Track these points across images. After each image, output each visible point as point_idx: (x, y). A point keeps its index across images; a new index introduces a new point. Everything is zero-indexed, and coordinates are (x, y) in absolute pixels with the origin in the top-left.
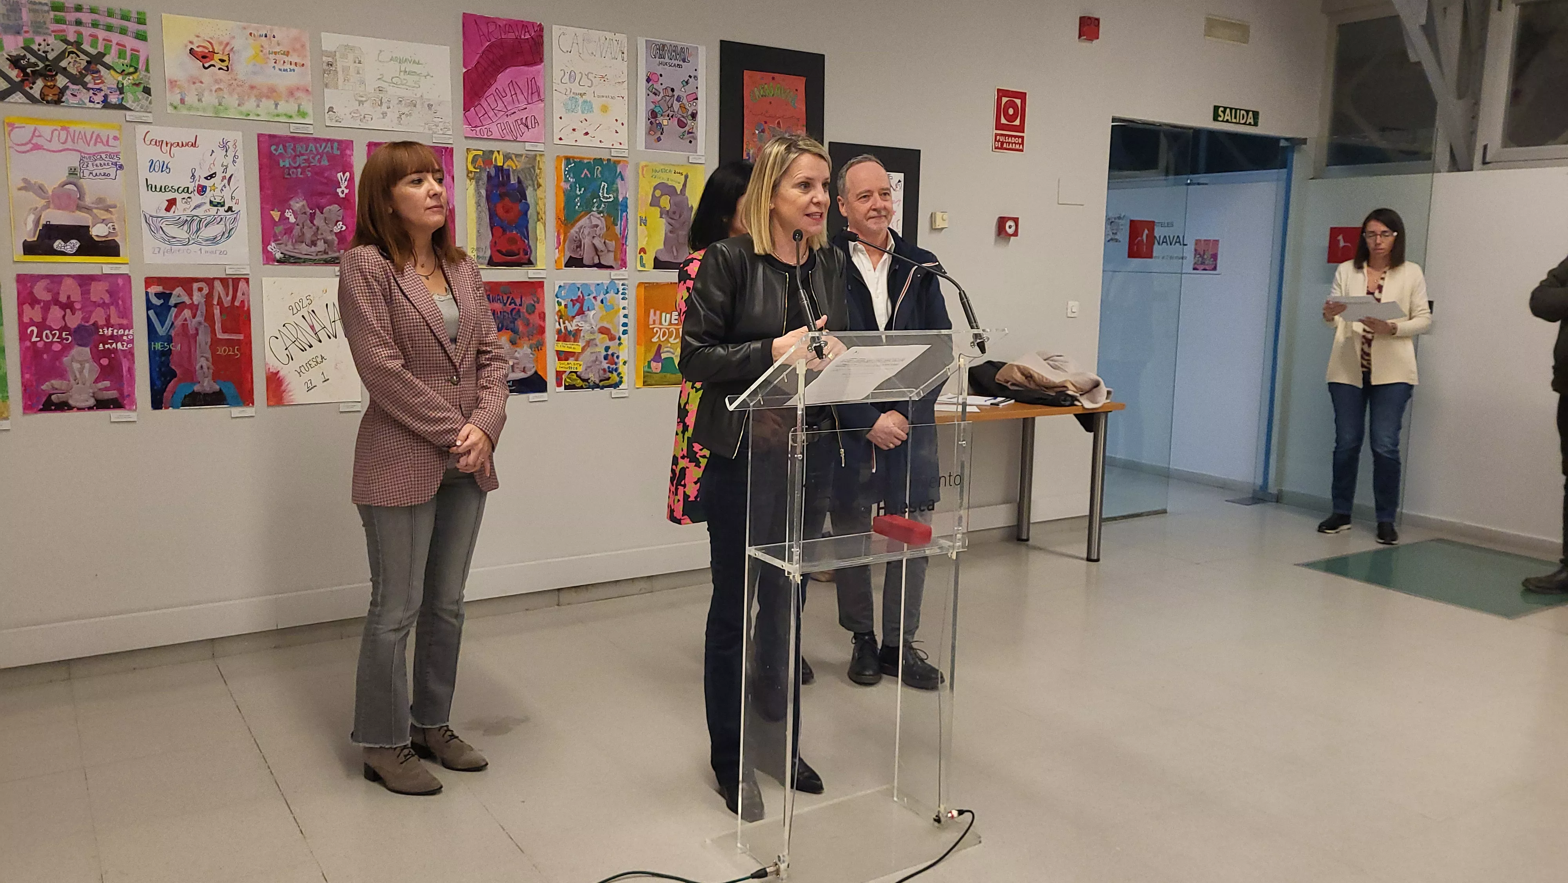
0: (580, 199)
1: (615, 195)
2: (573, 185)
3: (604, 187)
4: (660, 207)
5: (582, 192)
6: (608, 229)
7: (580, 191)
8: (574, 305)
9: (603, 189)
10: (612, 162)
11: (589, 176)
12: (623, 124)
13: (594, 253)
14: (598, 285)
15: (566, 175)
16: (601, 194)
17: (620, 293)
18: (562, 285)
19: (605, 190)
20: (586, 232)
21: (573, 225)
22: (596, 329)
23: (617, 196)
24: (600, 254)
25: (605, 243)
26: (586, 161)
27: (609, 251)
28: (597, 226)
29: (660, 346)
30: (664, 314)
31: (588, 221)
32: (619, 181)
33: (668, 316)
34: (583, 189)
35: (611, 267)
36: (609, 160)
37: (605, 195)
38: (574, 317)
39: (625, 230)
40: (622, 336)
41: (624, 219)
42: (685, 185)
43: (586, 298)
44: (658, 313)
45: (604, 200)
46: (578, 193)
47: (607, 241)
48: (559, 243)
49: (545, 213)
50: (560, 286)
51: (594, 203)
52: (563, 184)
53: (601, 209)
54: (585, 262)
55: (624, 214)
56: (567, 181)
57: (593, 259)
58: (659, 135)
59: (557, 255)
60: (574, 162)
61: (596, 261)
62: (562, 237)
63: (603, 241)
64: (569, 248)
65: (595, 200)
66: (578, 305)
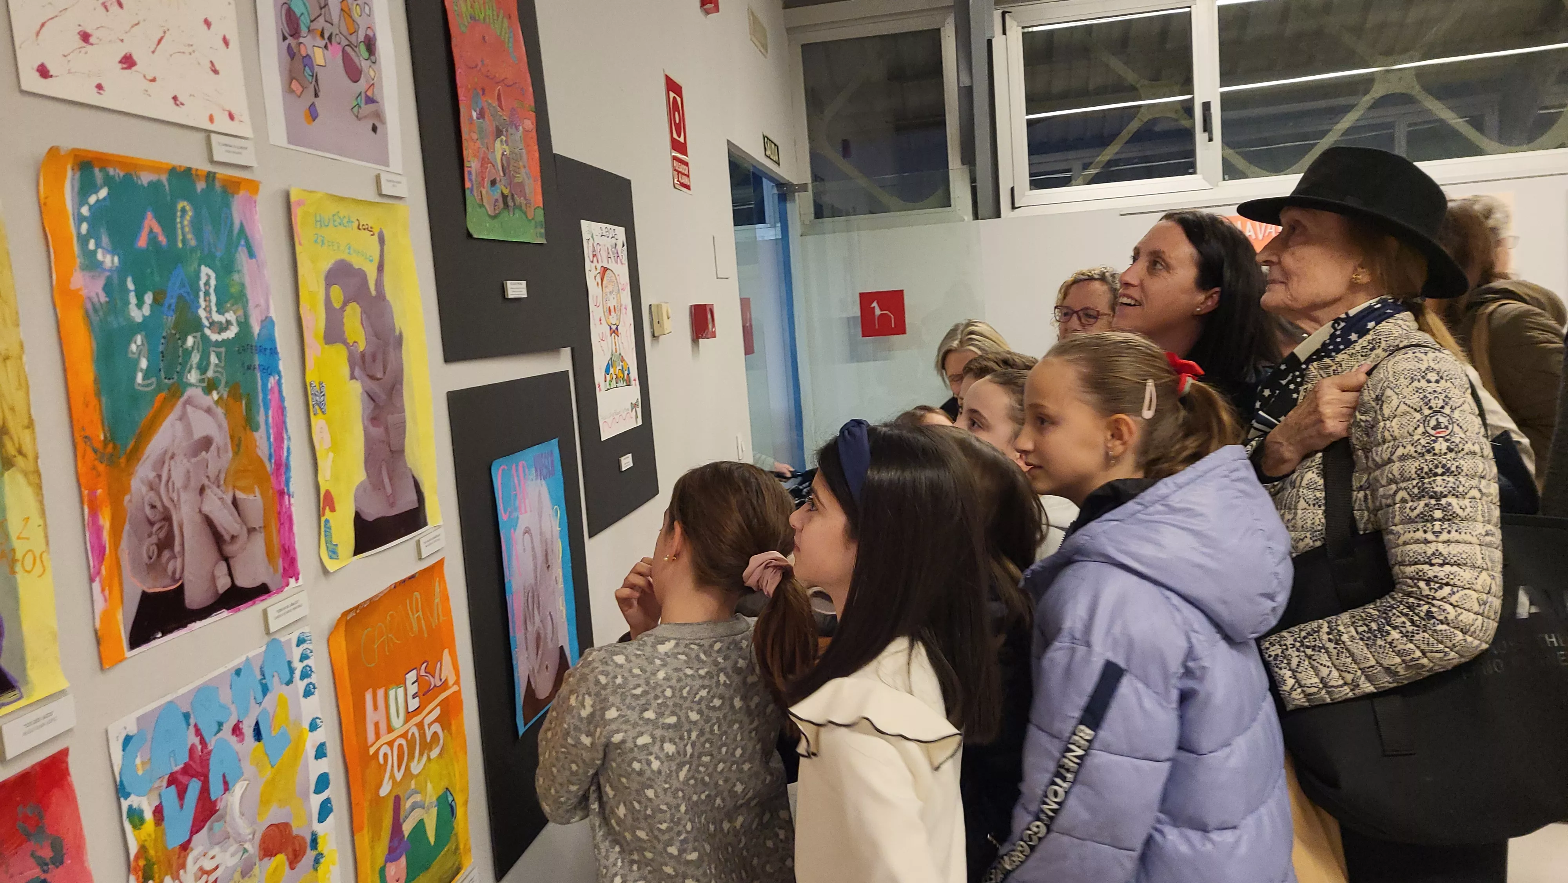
0: (147, 338)
1: (240, 313)
2: (116, 281)
3: (207, 284)
4: (345, 343)
5: (146, 310)
6: (237, 444)
7: (140, 306)
8: (181, 794)
9: (207, 294)
10: (218, 186)
11: (162, 239)
12: (226, 42)
13: (213, 554)
14: (238, 672)
15: (83, 240)
16: (202, 313)
17: (297, 674)
18: (132, 730)
19: (213, 298)
20: (178, 480)
21: (135, 455)
22: (252, 848)
23: (246, 316)
24: (229, 549)
25: (235, 502)
26: (146, 178)
27: (251, 531)
28: (206, 443)
29: (397, 800)
30: (392, 693)
31: (179, 426)
32: (241, 255)
33: (401, 691)
34: (148, 298)
35: (263, 590)
36: (210, 177)
37: (216, 317)
38: (185, 847)
39: (279, 439)
40: (318, 827)
41: (273, 398)
42: (380, 268)
43: (212, 743)
44: (381, 693)
45: (214, 337)
46: (137, 315)
47: (240, 495)
48: (100, 552)
49: (30, 425)
50: (128, 740)
51: (188, 353)
52: (79, 280)
53: (210, 374)
54: (194, 597)
55: (272, 381)
56: (91, 264)
57: (213, 579)
58: (312, 99)
59: (100, 604)
60: (109, 181)
61: (223, 584)
62: (105, 521)
63: (229, 499)
64: (134, 561)
65: (190, 341)
66: (194, 787)
